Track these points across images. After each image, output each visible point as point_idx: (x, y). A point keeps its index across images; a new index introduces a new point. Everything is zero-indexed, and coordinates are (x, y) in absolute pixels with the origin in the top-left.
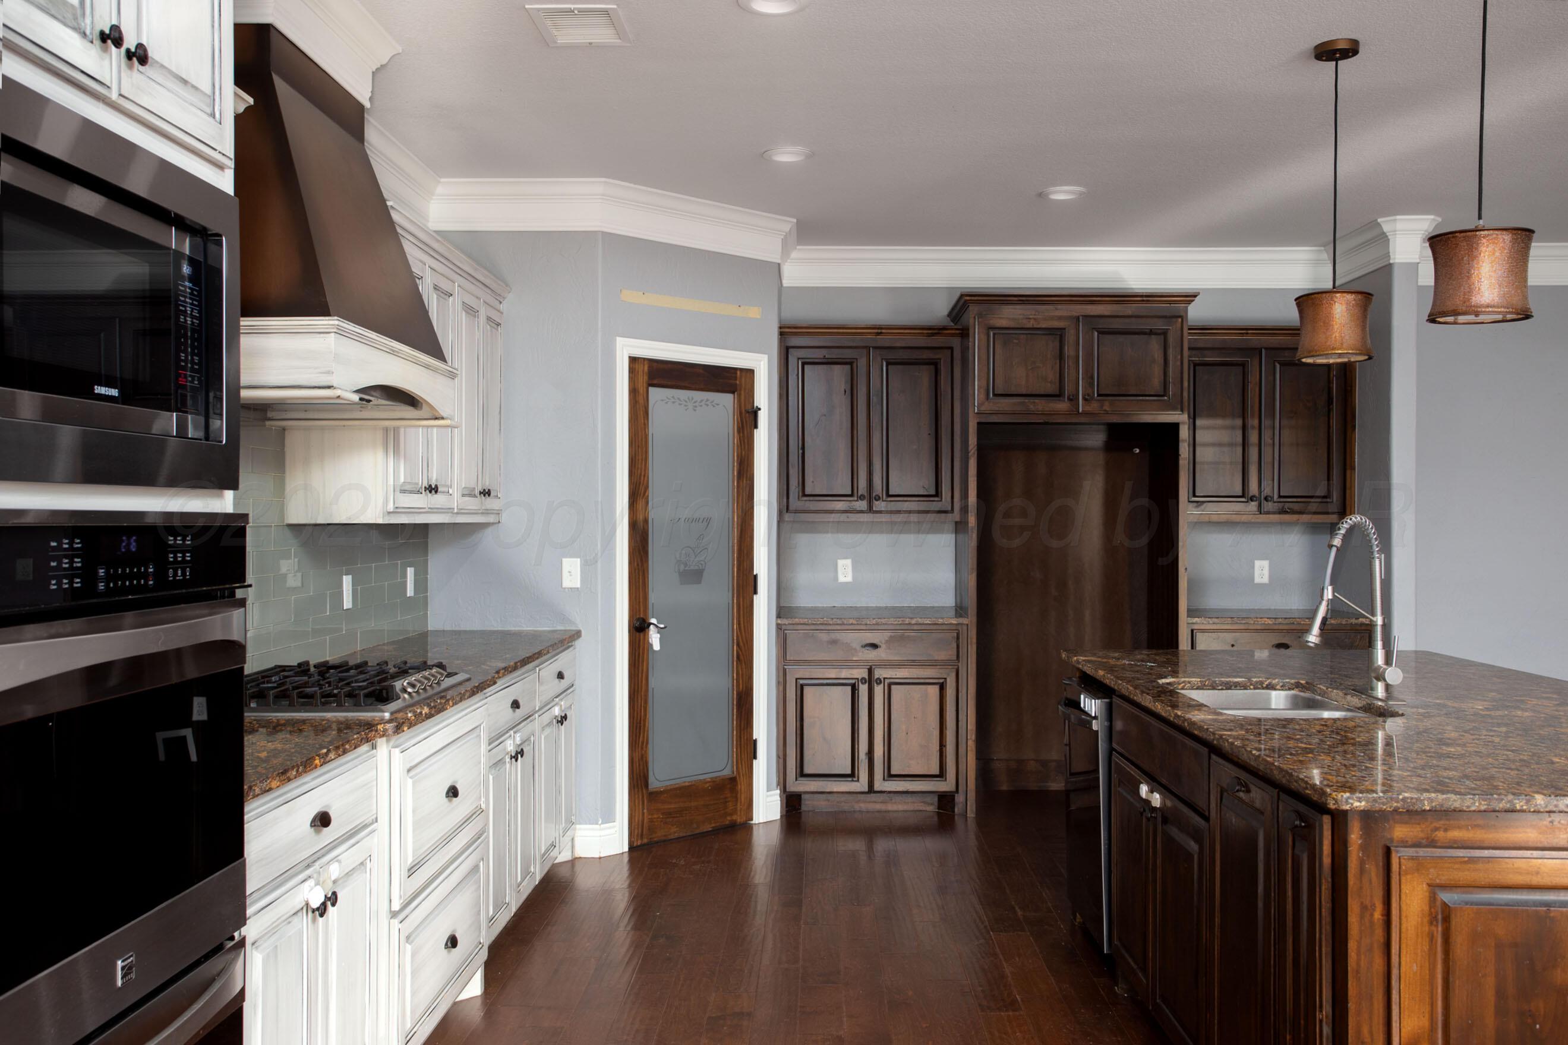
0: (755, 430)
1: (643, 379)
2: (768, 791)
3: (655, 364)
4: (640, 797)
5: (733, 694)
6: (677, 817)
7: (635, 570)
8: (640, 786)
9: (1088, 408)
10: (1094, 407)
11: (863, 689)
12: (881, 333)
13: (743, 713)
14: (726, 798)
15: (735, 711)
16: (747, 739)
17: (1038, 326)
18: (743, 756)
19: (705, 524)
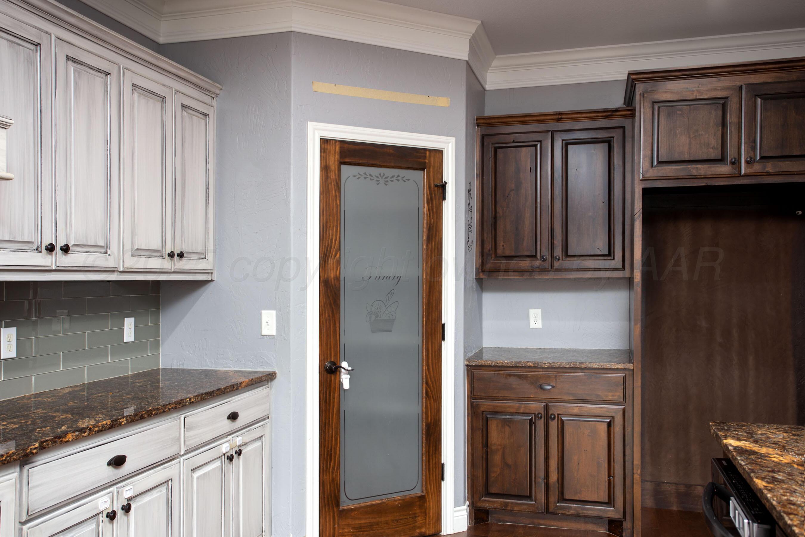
0: (443, 202)
1: (334, 159)
2: (455, 507)
3: (346, 146)
4: (331, 514)
5: (423, 424)
6: (367, 531)
7: (326, 320)
8: (330, 505)
9: (750, 171)
10: (757, 168)
11: (541, 424)
12: (561, 118)
13: (432, 440)
14: (415, 514)
15: (424, 439)
16: (435, 463)
17: (701, 97)
18: (431, 478)
19: (396, 280)
